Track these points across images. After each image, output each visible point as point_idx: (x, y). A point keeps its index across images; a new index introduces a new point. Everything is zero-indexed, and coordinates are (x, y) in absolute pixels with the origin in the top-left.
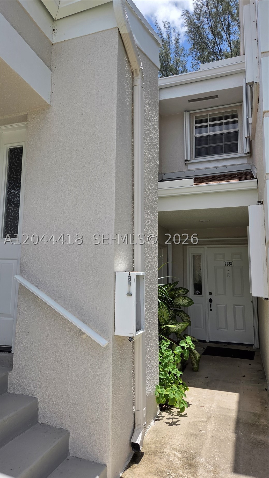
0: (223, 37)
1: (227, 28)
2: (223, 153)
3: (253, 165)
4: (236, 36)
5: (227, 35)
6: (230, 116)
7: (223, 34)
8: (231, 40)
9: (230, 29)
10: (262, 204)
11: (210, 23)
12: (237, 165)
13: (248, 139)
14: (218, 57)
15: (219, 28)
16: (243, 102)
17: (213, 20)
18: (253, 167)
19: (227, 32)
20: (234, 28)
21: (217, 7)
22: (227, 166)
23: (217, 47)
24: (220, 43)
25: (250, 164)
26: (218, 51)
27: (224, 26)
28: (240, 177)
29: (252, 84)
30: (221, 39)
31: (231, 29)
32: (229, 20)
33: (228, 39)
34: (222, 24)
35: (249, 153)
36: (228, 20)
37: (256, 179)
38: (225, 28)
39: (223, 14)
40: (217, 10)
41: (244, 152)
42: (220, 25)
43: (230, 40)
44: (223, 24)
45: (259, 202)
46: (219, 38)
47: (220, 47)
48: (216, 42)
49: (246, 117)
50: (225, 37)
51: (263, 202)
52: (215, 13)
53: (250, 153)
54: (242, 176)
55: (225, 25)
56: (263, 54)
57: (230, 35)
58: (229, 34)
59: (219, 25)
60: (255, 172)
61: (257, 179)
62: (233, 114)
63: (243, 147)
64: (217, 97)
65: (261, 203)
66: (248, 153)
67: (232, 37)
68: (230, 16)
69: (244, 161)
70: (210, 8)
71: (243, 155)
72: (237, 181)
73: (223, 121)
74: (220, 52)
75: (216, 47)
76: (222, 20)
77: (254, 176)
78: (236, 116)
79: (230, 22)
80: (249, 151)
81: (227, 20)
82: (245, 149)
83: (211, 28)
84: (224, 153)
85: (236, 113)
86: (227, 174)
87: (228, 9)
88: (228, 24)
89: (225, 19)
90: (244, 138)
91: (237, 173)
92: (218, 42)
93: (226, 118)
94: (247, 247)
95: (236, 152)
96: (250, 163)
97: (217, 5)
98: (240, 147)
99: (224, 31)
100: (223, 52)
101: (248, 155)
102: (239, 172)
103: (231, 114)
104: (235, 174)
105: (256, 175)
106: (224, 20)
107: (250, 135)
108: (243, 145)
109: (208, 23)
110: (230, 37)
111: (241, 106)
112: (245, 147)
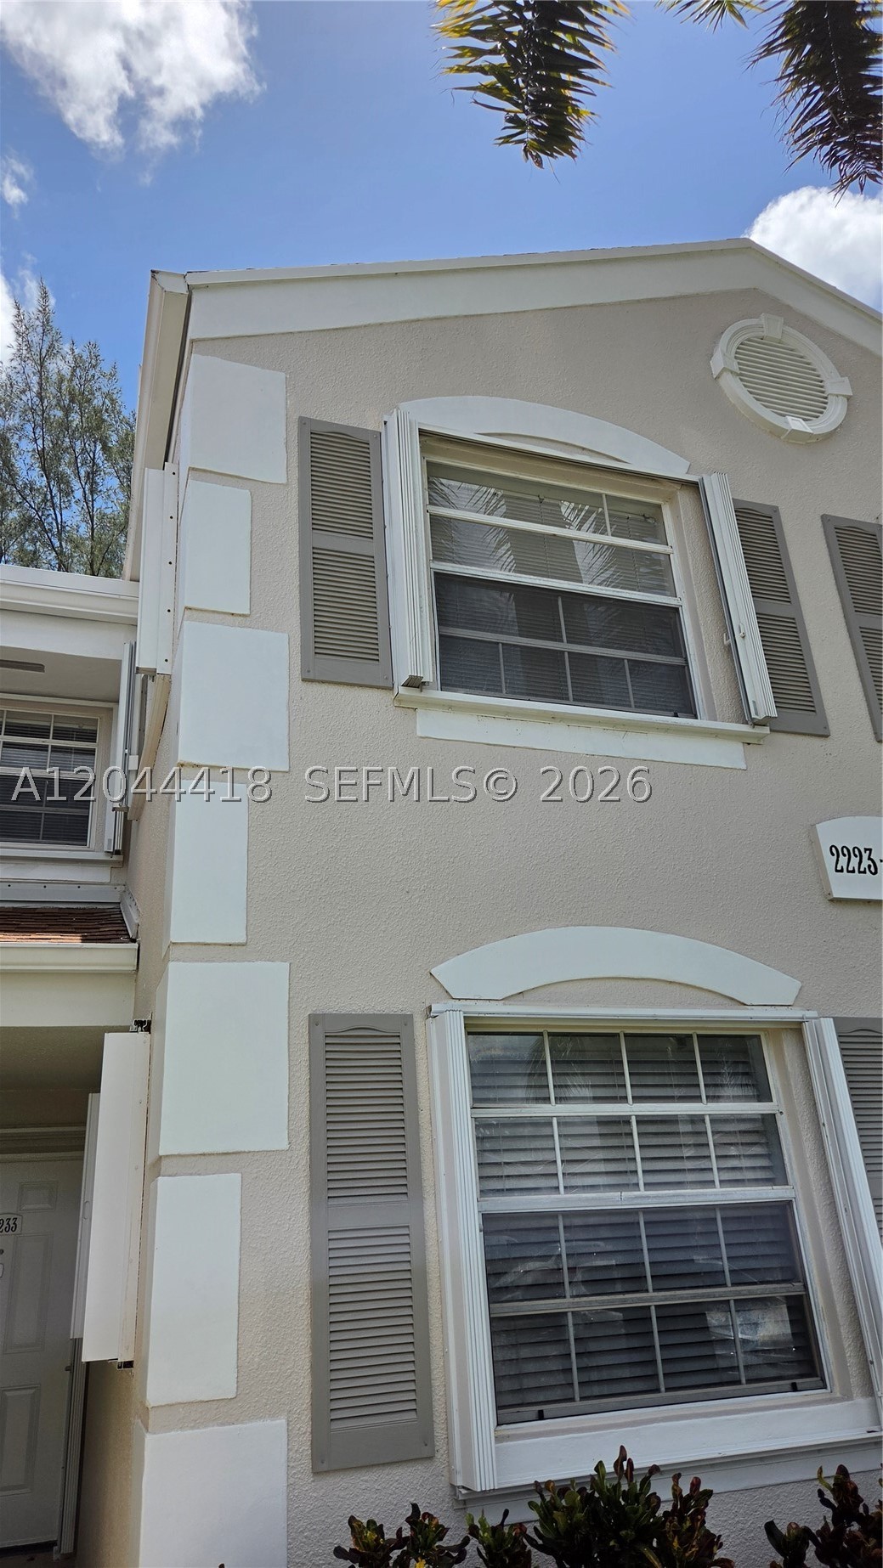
0: (73, 491)
1: (88, 474)
2: (38, 838)
3: (127, 891)
4: (110, 504)
5: (87, 492)
6: (73, 730)
7: (76, 485)
8: (95, 510)
9: (98, 479)
10: (148, 1029)
11: (40, 442)
12: (79, 884)
13: (121, 814)
14: (50, 540)
15: (66, 464)
16: (117, 702)
17: (49, 438)
18: (128, 901)
19: (86, 483)
20: (109, 481)
21: (67, 411)
22: (45, 883)
23: (52, 512)
24: (63, 506)
25: (118, 888)
26: (55, 524)
27: (79, 465)
28: (84, 925)
29: (151, 674)
30: (68, 494)
31: (98, 481)
32: (97, 456)
33: (87, 504)
34: (76, 458)
35: (120, 854)
36: (94, 455)
37: (134, 941)
38: (83, 473)
39: (82, 435)
40: (67, 418)
41: (106, 850)
42: (70, 460)
43: (93, 507)
44: (79, 461)
45: (139, 1023)
46: (60, 491)
47: (61, 515)
48: (52, 497)
49: (124, 751)
50: (79, 494)
51: (150, 1023)
52: (60, 425)
53: (122, 855)
54: (90, 925)
55: (82, 465)
56: (187, 612)
57: (95, 496)
58: (92, 492)
59: (67, 457)
60: (133, 918)
61: (136, 945)
62: (84, 728)
63: (103, 831)
64: (40, 668)
65: (145, 1026)
66: (117, 852)
67: (99, 503)
68: (99, 447)
69: (102, 875)
70: (46, 404)
71: (101, 856)
72: (74, 941)
73: (51, 742)
74: (58, 528)
75: (50, 512)
76: (78, 449)
77: (127, 930)
78: (91, 736)
79: (98, 461)
80: (119, 847)
81: (92, 455)
82: (109, 840)
83: (42, 454)
84: (43, 838)
85: (93, 728)
86: (45, 908)
87: (98, 428)
88: (93, 466)
89: (86, 449)
90: (109, 808)
91: (77, 909)
92: (57, 500)
93: (60, 734)
94: (82, 1159)
95: (82, 843)
96: (119, 885)
97: (69, 405)
98: (94, 830)
99: (80, 478)
100: (68, 532)
101: (115, 858)
102: (82, 906)
103: (77, 727)
104: (69, 913)
105: (135, 929)
106: (84, 450)
107: (129, 806)
108: (103, 830)
109: (35, 440)
110: (93, 500)
111: (111, 713)
112: (109, 834)
